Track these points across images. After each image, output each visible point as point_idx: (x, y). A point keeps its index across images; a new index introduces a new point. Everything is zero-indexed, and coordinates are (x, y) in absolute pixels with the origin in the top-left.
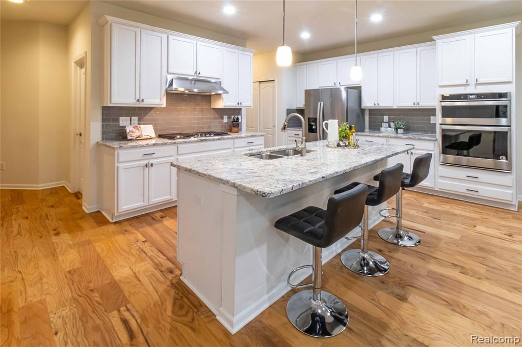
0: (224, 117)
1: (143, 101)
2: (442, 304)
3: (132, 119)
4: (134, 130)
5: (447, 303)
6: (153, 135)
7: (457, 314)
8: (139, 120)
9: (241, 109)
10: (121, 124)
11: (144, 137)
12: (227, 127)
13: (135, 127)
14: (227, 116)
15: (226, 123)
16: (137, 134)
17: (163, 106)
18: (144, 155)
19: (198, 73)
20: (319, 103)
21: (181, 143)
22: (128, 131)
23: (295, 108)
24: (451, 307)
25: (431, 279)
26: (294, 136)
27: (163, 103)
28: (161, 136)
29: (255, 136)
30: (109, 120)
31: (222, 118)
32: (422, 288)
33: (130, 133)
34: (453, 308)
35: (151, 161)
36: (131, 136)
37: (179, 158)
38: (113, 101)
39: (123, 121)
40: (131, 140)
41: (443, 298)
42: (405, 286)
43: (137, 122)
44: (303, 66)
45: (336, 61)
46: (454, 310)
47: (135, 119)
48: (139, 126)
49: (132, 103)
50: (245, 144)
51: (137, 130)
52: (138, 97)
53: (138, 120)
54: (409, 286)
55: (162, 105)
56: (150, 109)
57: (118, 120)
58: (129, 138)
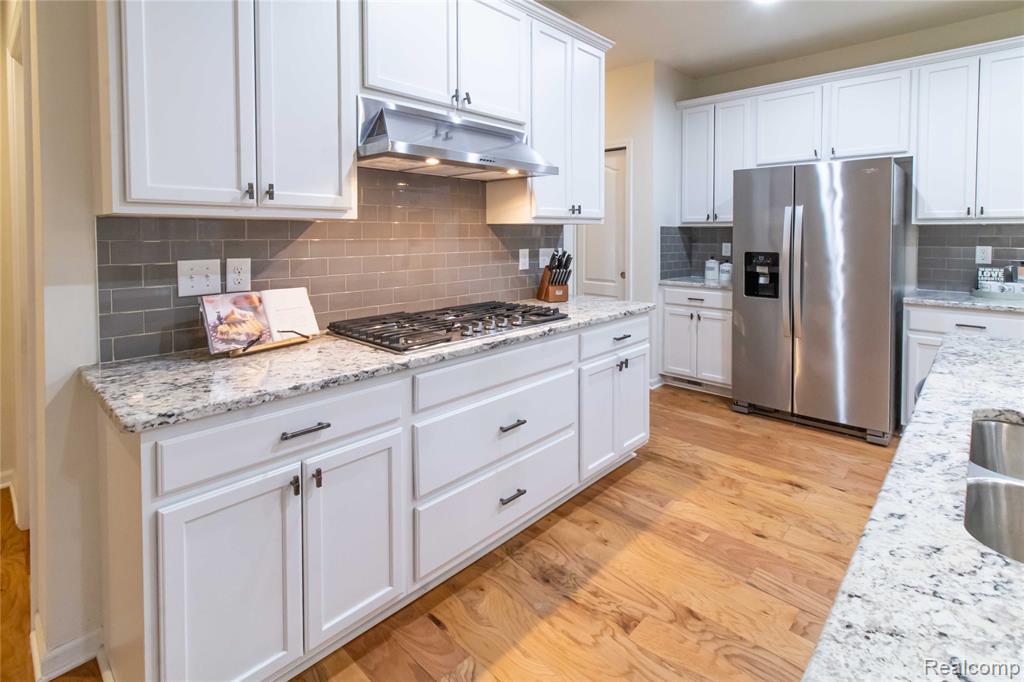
0: (521, 251)
1: (270, 194)
3: (229, 268)
4: (238, 314)
6: (311, 327)
8: (255, 272)
9: (562, 226)
10: (185, 288)
11: (278, 339)
12: (530, 286)
13: (244, 300)
14: (527, 251)
15: (525, 271)
16: (250, 327)
17: (346, 216)
18: (285, 437)
19: (462, 96)
20: (788, 210)
21: (426, 365)
22: (211, 318)
23: (678, 224)
26: (687, 302)
27: (348, 202)
28: (337, 330)
30: (131, 275)
31: (516, 257)
33: (223, 328)
35: (314, 461)
36: (227, 341)
37: (418, 425)
38: (136, 192)
39: (194, 277)
40: (226, 355)
43: (247, 276)
44: (706, 107)
45: (818, 87)
47: (241, 268)
48: (255, 295)
49: (227, 200)
50: (608, 344)
51: (250, 314)
52: (249, 177)
53: (252, 273)
55: (344, 211)
56: (297, 227)
57: (172, 275)
58: (219, 347)
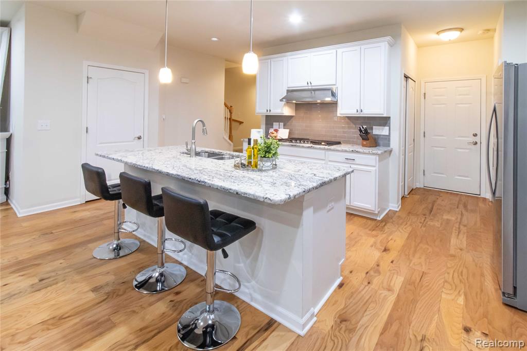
2: (67, 313)
3: (280, 125)
4: (274, 132)
5: (64, 317)
7: (48, 318)
8: (284, 125)
13: (276, 130)
19: (309, 83)
24: (58, 318)
25: (103, 319)
29: (357, 152)
32: (96, 307)
34: (55, 319)
39: (275, 125)
41: (72, 318)
42: (109, 296)
46: (54, 318)
54: (107, 298)
